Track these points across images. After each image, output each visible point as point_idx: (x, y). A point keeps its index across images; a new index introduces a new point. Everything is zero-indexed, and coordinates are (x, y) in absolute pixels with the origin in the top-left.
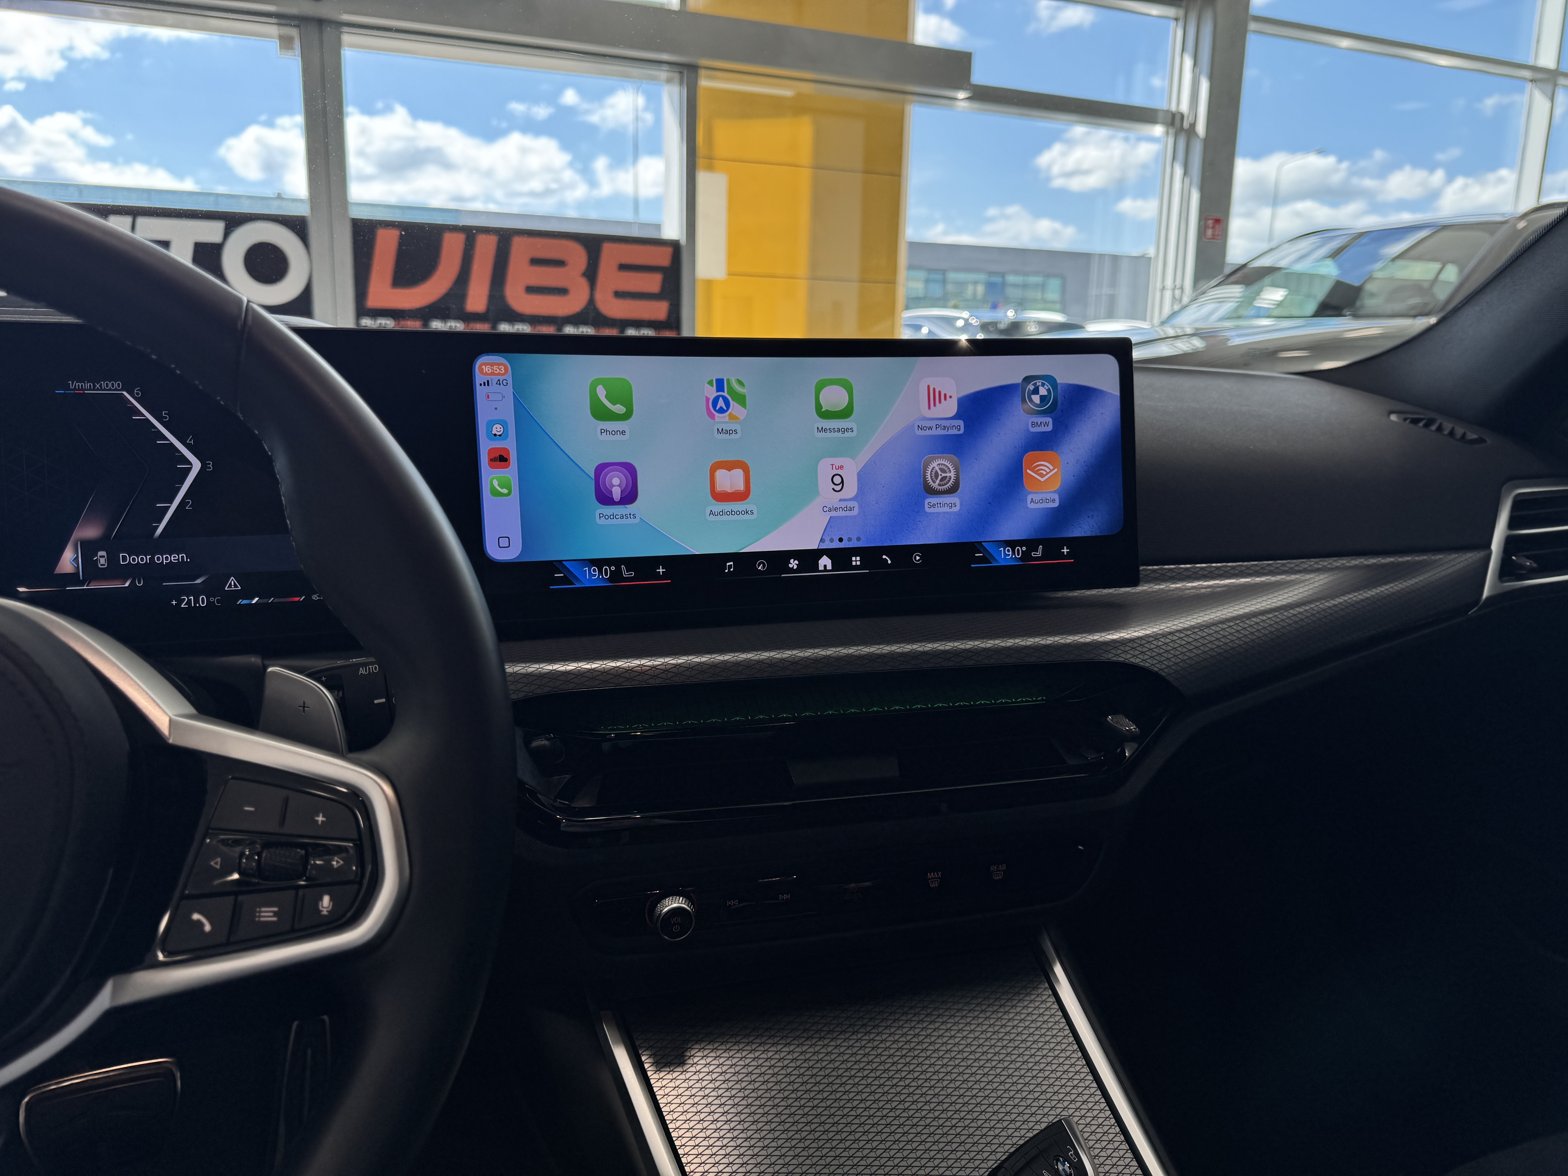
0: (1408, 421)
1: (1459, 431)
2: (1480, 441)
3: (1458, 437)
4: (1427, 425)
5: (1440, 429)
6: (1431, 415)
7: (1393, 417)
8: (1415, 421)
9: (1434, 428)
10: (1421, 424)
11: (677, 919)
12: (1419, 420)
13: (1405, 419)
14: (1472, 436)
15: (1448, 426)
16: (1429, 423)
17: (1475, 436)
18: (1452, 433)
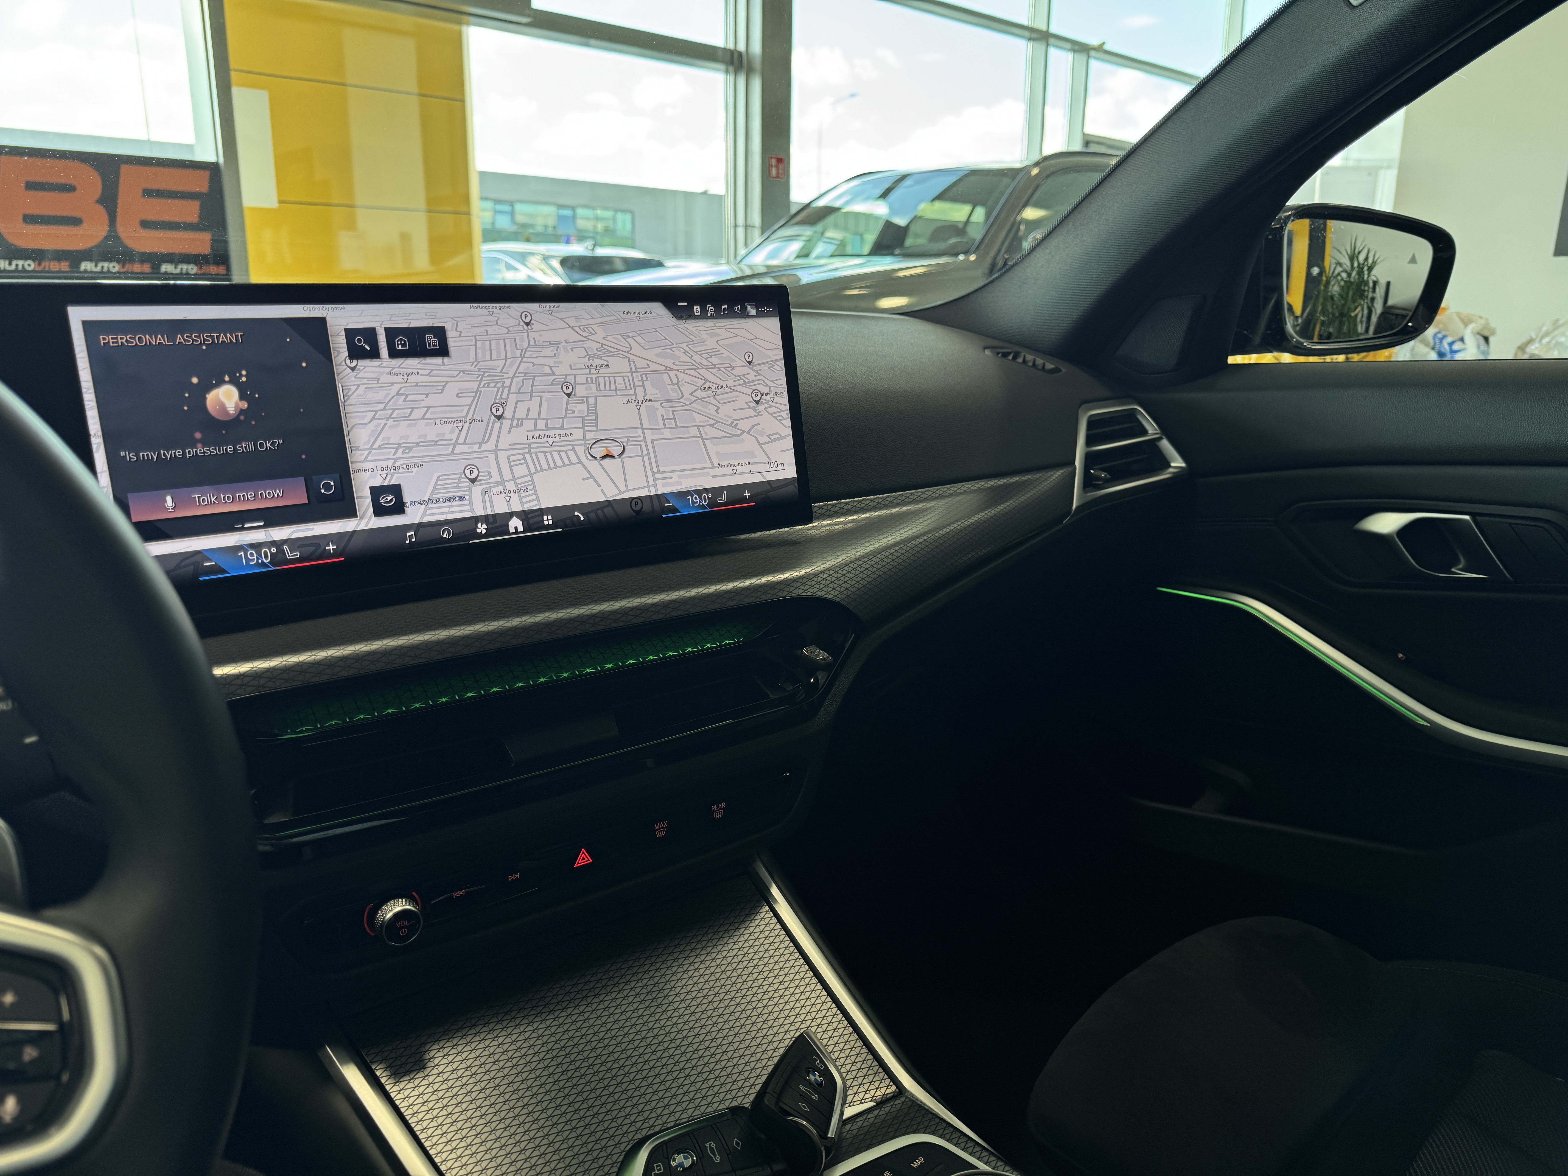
0: (1000, 355)
1: (1039, 362)
2: (1056, 370)
3: (1040, 367)
4: (1015, 358)
5: (1024, 361)
6: (1017, 348)
7: (987, 352)
8: (1005, 355)
9: (1020, 360)
10: (1010, 357)
11: (403, 923)
12: (1009, 354)
13: (998, 353)
14: (1049, 366)
15: (1030, 357)
16: (1016, 355)
17: (1053, 366)
18: (1034, 364)
